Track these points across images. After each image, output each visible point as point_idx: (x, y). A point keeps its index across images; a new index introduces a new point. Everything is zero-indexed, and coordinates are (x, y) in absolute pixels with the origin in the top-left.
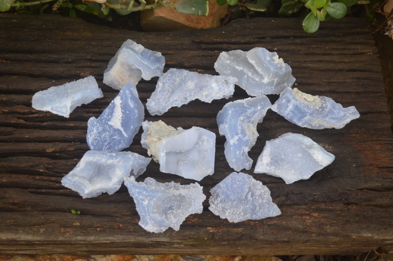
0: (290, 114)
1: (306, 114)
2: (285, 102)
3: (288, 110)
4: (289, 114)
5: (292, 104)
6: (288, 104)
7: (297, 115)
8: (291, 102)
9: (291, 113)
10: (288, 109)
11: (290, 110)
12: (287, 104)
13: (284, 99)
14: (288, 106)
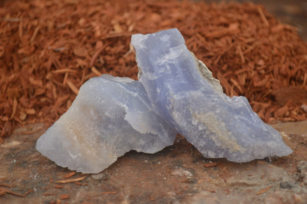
0: (166, 69)
1: (199, 86)
2: (167, 43)
3: (164, 59)
4: (163, 66)
5: (181, 52)
6: (171, 49)
7: (178, 78)
8: (180, 48)
9: (168, 67)
10: (167, 57)
11: (169, 60)
12: (168, 48)
13: (169, 35)
14: (168, 52)
